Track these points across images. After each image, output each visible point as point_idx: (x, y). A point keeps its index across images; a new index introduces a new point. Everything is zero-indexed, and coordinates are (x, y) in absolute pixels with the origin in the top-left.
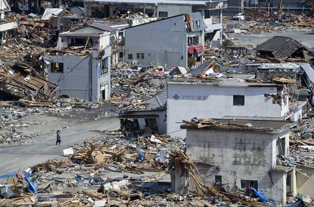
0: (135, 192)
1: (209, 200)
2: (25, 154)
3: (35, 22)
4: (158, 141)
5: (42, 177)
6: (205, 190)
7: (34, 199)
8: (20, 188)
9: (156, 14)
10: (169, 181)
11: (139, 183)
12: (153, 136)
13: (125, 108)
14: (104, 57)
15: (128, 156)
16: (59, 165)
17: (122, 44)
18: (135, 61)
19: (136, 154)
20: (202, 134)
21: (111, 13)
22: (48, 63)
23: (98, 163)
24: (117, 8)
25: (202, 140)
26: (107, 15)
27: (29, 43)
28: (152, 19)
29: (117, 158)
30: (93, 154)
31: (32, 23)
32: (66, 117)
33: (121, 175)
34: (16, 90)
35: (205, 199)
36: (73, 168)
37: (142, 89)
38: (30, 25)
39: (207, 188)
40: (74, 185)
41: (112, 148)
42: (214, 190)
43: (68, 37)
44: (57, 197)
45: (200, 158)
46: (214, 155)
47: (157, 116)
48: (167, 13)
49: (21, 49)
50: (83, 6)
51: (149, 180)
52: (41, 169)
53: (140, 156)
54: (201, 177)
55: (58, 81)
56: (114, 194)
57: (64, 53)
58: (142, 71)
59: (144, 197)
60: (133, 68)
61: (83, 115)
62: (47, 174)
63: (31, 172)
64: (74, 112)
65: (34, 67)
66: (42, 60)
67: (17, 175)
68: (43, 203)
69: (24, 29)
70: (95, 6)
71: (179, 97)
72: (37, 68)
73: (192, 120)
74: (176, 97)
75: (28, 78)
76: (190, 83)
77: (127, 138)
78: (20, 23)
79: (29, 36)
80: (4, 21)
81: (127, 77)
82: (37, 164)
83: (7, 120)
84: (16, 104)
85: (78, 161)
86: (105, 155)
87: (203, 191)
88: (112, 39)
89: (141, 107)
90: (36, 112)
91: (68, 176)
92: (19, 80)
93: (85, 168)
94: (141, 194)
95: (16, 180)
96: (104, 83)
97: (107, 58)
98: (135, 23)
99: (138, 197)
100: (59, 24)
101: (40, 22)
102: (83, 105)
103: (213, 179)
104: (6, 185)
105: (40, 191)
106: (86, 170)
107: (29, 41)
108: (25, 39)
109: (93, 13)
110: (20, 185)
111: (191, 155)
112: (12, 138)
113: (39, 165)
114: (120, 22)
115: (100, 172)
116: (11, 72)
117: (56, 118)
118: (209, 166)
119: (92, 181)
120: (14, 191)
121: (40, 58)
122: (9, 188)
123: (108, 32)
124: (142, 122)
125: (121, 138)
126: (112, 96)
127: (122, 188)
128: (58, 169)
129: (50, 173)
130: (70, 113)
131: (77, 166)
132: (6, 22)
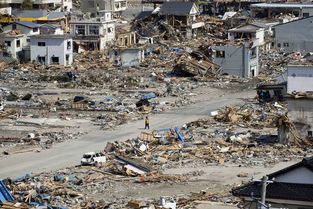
0: (252, 142)
1: (302, 148)
2: (186, 114)
3: (217, 21)
4: (279, 106)
5: (193, 131)
6: (300, 141)
7: (180, 146)
8: (173, 138)
9: (301, 15)
10: (277, 134)
11: (258, 136)
12: (276, 103)
13: (261, 83)
14: (252, 47)
15: (255, 117)
16: (205, 123)
17: (273, 36)
18: (282, 49)
19: (261, 115)
20: (298, 102)
21: (269, 15)
22: (214, 51)
23: (233, 122)
24: (273, 11)
25: (298, 106)
26: (267, 16)
27: (212, 37)
28: (297, 18)
29: (246, 118)
30: (229, 115)
31: (215, 23)
32: (224, 88)
33: (247, 130)
34: (192, 70)
35: (299, 148)
36: (215, 125)
37: (282, 69)
38: (213, 24)
39: (301, 140)
40: (213, 137)
41: (245, 111)
42: (306, 141)
43: (234, 32)
44: (197, 144)
45: (297, 119)
46: (307, 117)
47: (282, 88)
48: (308, 14)
49: (206, 41)
50: (250, 10)
51: (265, 134)
52: (192, 125)
53: (263, 116)
54: (298, 132)
55: (222, 63)
56: (237, 144)
57: (225, 44)
58: (285, 55)
59: (258, 145)
60: (280, 54)
61: (236, 87)
62: (197, 129)
63: (186, 127)
64: (230, 85)
65: (205, 54)
66: (211, 49)
67: (170, 130)
68: (187, 148)
69: (209, 27)
70: (259, 9)
71: (295, 76)
72: (207, 55)
73: (293, 93)
74: (294, 75)
75: (201, 61)
76: (303, 66)
77: (260, 103)
78: (207, 22)
79: (213, 32)
80: (195, 22)
81: (273, 60)
82: (191, 122)
83: (183, 90)
84: (192, 80)
85: (219, 120)
86: (238, 116)
87: (298, 142)
88: (266, 33)
89: (271, 82)
90: (205, 85)
91: (210, 130)
92: (195, 63)
93: (223, 125)
94: (256, 144)
95: (170, 133)
96: (254, 64)
97: (256, 47)
98: (285, 21)
99: (253, 146)
100: (233, 23)
101: (220, 22)
102: (237, 80)
103: (306, 133)
104: (163, 136)
105: (186, 140)
106: (223, 126)
107: (212, 35)
108: (209, 34)
109: (256, 15)
110: (173, 136)
111: (290, 117)
112: (181, 103)
113: (192, 123)
114: (274, 21)
115: (233, 128)
116: (190, 57)
117: (217, 90)
118: (304, 124)
119: (225, 134)
120: (168, 140)
121: (209, 48)
122: (165, 138)
123: (263, 28)
124: (272, 93)
125: (256, 104)
126: (259, 73)
127: (243, 139)
128: (205, 125)
129: (199, 128)
130: (228, 86)
131: (218, 124)
132: (196, 22)
